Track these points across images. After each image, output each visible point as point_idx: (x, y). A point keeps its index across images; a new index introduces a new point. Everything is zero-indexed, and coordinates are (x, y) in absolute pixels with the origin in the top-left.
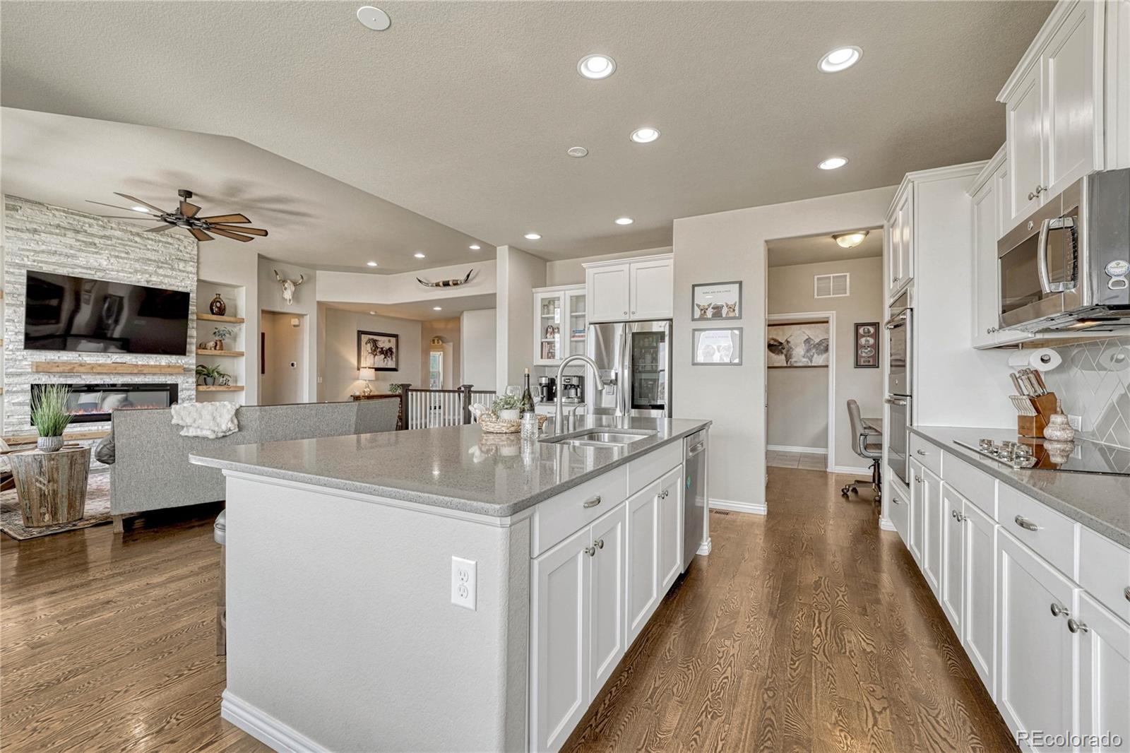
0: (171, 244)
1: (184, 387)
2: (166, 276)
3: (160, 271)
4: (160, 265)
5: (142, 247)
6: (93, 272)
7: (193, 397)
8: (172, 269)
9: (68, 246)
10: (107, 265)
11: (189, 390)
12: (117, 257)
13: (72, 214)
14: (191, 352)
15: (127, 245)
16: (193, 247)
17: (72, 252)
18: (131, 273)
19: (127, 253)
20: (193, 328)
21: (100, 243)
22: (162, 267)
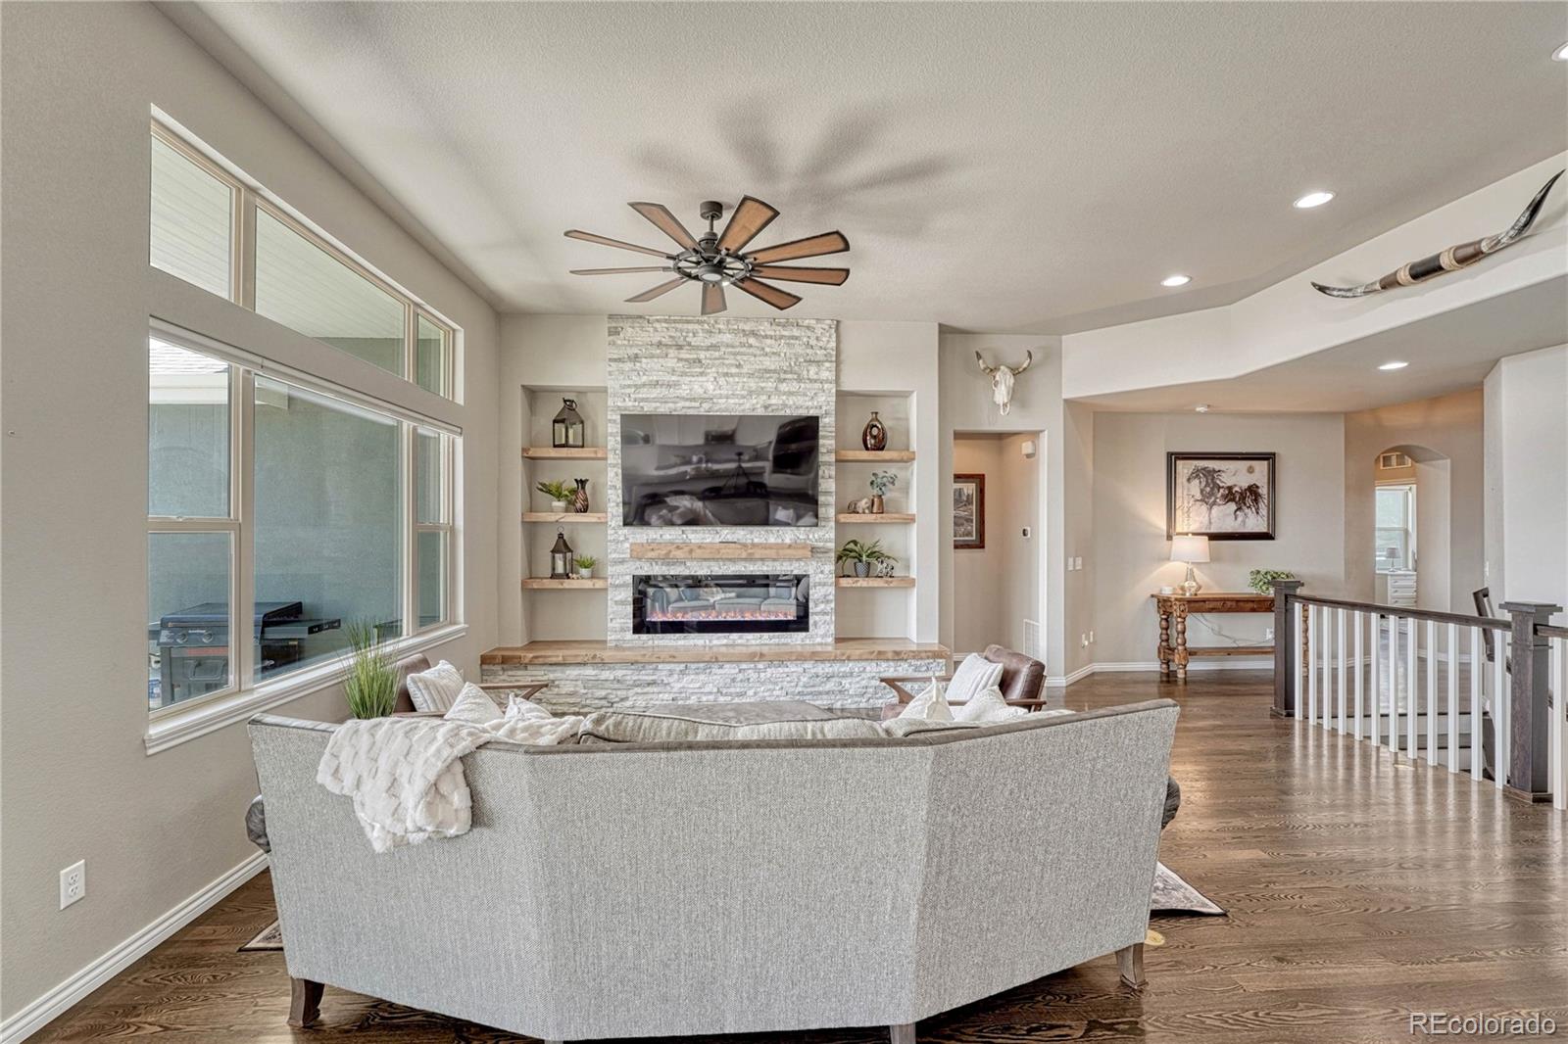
0: (797, 338)
1: (817, 580)
2: (791, 393)
3: (784, 387)
4: (783, 376)
5: (758, 352)
6: (697, 404)
7: (832, 597)
8: (799, 380)
9: (670, 370)
10: (714, 390)
11: (825, 585)
12: (726, 375)
13: (675, 321)
14: (827, 519)
15: (738, 353)
16: (830, 337)
17: (674, 378)
18: (743, 397)
19: (739, 366)
20: (830, 477)
21: (706, 358)
22: (785, 379)
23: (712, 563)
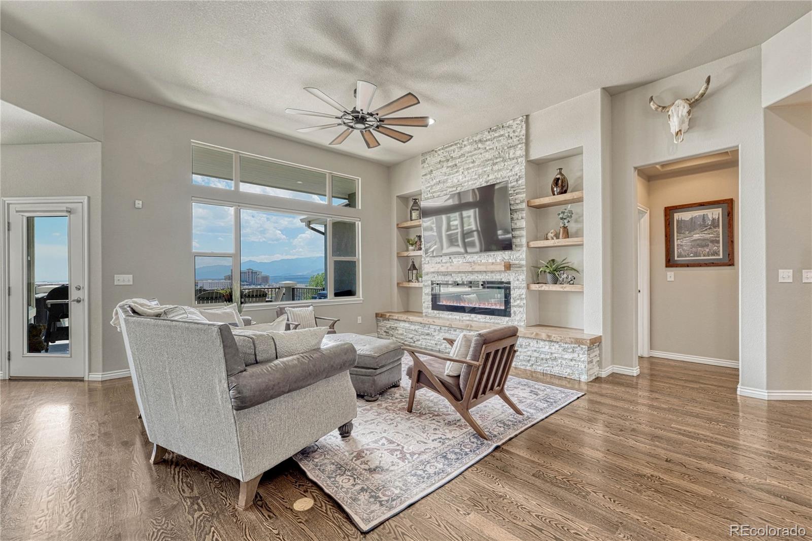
0: (502, 135)
1: (515, 285)
2: (499, 170)
3: (496, 168)
4: (495, 161)
5: (483, 151)
6: (455, 189)
7: (524, 296)
8: (504, 161)
9: (444, 174)
10: (462, 179)
11: (519, 288)
12: (468, 169)
13: (446, 148)
14: (521, 246)
15: (473, 155)
16: (522, 127)
17: (446, 178)
18: (476, 179)
19: (473, 162)
20: (522, 218)
21: (459, 163)
22: (497, 163)
23: (463, 275)
